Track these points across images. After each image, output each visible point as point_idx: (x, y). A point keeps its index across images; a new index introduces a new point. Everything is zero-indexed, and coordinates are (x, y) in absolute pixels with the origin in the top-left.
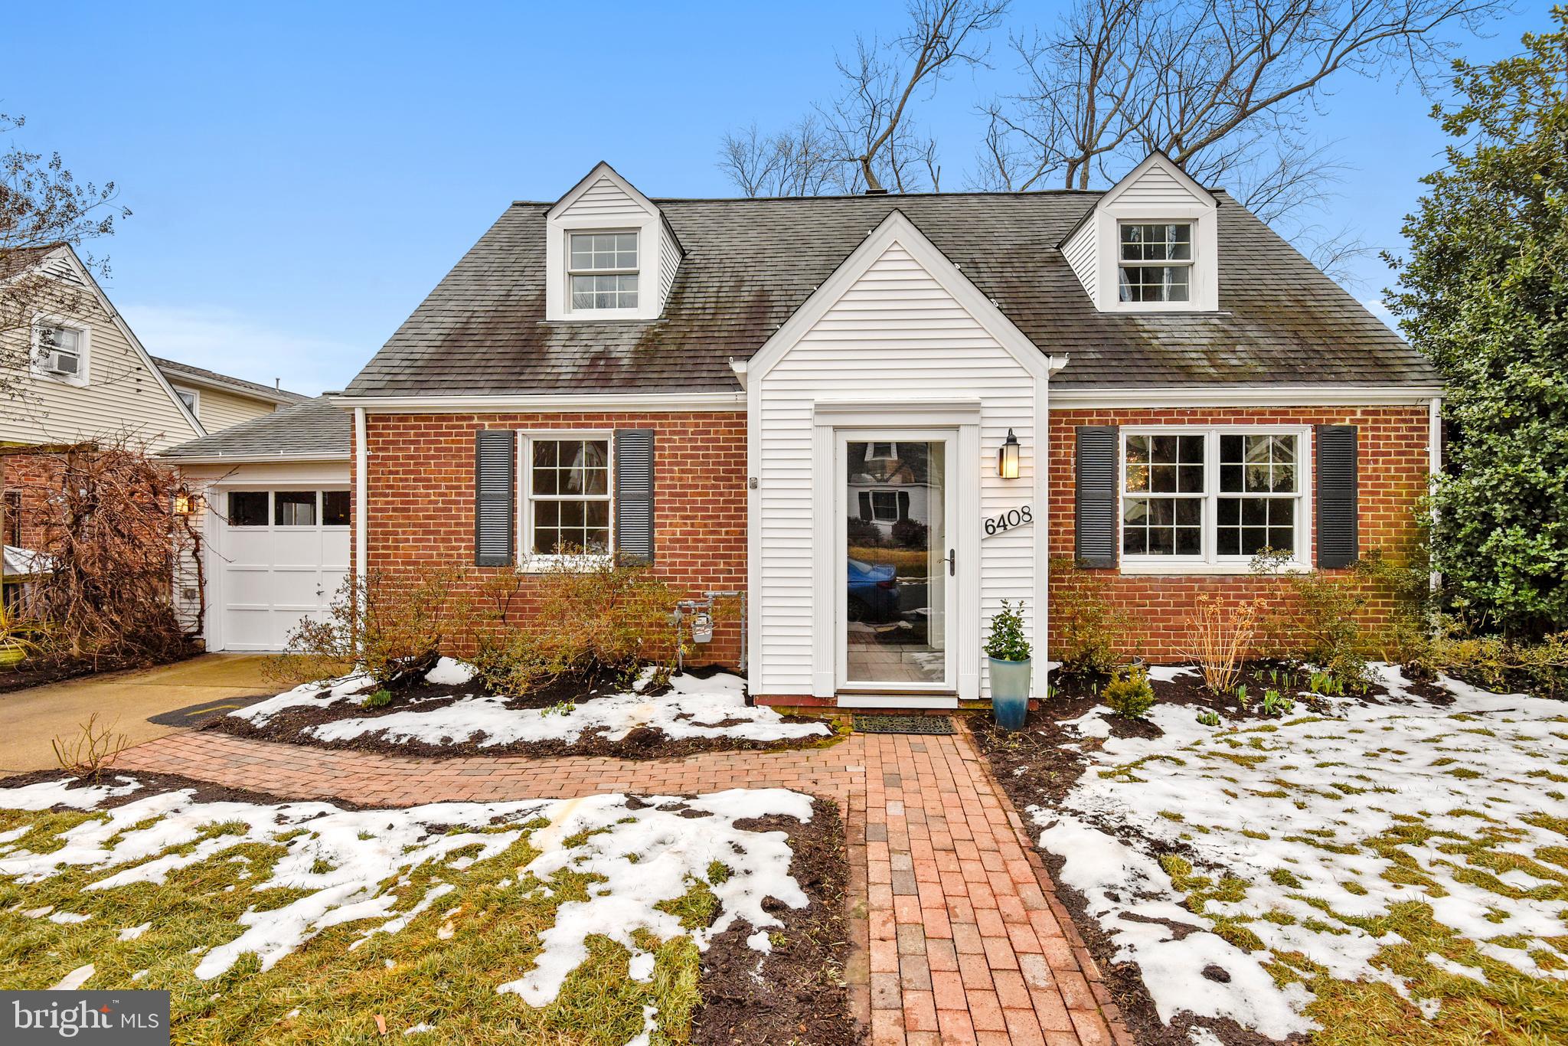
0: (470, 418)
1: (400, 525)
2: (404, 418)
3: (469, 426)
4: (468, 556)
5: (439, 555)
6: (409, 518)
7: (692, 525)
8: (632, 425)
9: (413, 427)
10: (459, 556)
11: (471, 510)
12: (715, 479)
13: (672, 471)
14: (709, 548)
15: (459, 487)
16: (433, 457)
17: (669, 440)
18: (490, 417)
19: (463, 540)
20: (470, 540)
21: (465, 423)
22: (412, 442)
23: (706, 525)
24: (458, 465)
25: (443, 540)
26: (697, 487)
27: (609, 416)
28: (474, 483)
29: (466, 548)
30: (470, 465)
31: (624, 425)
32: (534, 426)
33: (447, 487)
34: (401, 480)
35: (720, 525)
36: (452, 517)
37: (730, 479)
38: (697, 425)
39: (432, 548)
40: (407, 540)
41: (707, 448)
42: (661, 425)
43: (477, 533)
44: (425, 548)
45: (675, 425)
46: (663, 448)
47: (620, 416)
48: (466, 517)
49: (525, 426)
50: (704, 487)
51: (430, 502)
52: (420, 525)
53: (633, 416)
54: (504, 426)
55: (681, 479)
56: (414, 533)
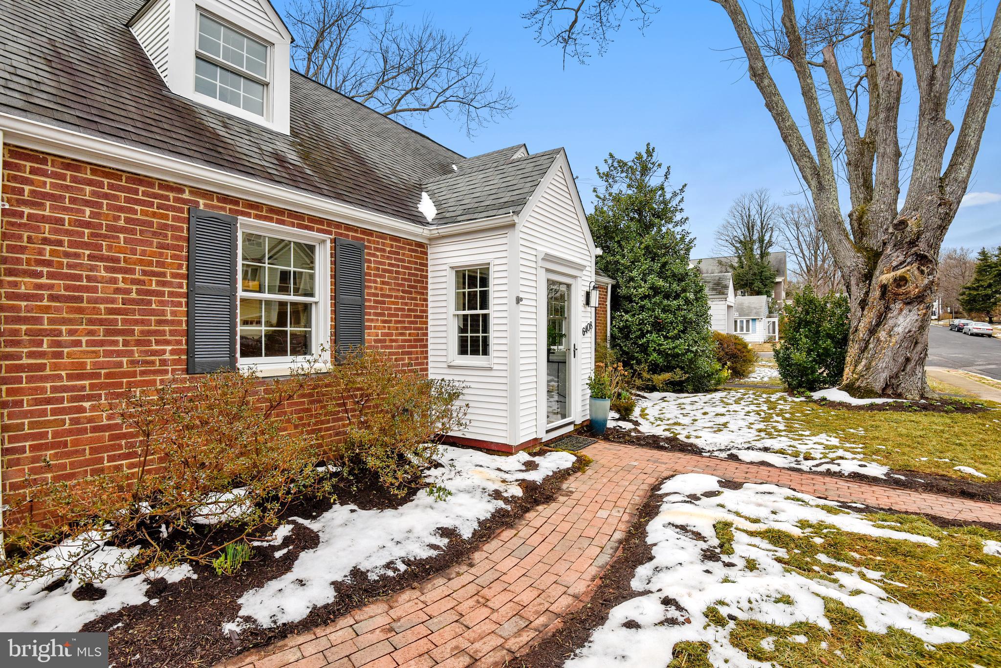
0: (179, 189)
1: (64, 322)
2: (74, 165)
3: (176, 200)
4: (175, 362)
5: (133, 363)
6: (81, 311)
7: (389, 328)
8: (347, 236)
9: (90, 183)
10: (163, 362)
11: (179, 304)
12: (403, 291)
13: (375, 282)
14: (400, 347)
15: (164, 275)
16: (122, 230)
17: (374, 255)
18: (207, 195)
19: (168, 343)
20: (179, 342)
21: (171, 195)
22: (87, 203)
23: (397, 328)
24: (161, 246)
25: (138, 343)
26: (391, 296)
27: (330, 223)
28: (184, 271)
29: (173, 352)
30: (180, 248)
31: (341, 234)
32: (257, 217)
33: (144, 273)
34: (67, 255)
35: (405, 328)
36: (153, 313)
37: (411, 293)
38: (392, 246)
39: (119, 354)
40: (78, 343)
41: (398, 266)
42: (369, 241)
43: (190, 334)
44: (107, 354)
45: (378, 243)
46: (369, 261)
47: (338, 225)
48: (174, 313)
49: (248, 215)
50: (396, 297)
51: (118, 291)
52: (101, 322)
53: (348, 228)
54: (224, 209)
55: (382, 289)
56: (91, 333)
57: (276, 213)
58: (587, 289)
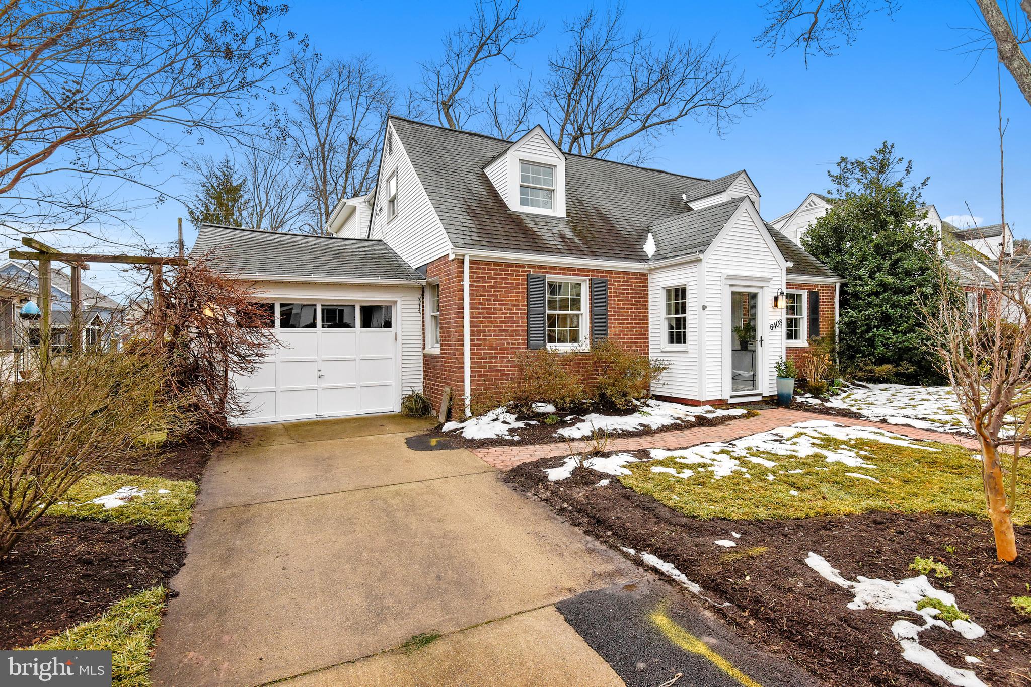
0: (523, 266)
1: (487, 327)
2: (488, 263)
3: (523, 271)
4: (523, 344)
5: (508, 344)
6: (491, 322)
7: (623, 327)
8: (598, 276)
9: (493, 269)
10: (519, 344)
11: (524, 318)
12: (631, 305)
13: (614, 300)
14: (629, 339)
15: (518, 305)
16: (504, 287)
17: (613, 285)
18: (533, 266)
19: (520, 335)
20: (524, 335)
21: (520, 269)
22: (493, 278)
23: (628, 328)
24: (518, 293)
25: (510, 335)
26: (624, 308)
27: (589, 270)
28: (525, 303)
29: (522, 340)
30: (523, 293)
31: (594, 276)
32: (555, 273)
33: (512, 305)
34: (487, 300)
35: (633, 327)
36: (515, 322)
37: (637, 305)
38: (624, 278)
39: (504, 340)
40: (491, 335)
41: (628, 289)
42: (610, 277)
43: (528, 331)
44: (500, 340)
45: (616, 277)
46: (611, 289)
47: (593, 271)
48: (522, 322)
49: (550, 273)
50: (627, 309)
51: (503, 313)
52: (498, 327)
53: (598, 271)
54: (540, 272)
55: (618, 304)
56: (495, 331)
57: (563, 270)
58: (776, 295)
